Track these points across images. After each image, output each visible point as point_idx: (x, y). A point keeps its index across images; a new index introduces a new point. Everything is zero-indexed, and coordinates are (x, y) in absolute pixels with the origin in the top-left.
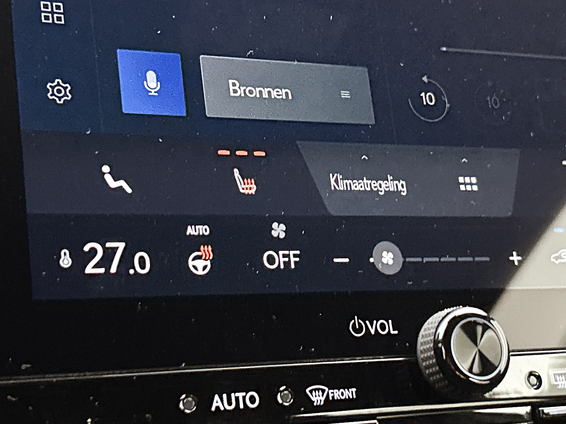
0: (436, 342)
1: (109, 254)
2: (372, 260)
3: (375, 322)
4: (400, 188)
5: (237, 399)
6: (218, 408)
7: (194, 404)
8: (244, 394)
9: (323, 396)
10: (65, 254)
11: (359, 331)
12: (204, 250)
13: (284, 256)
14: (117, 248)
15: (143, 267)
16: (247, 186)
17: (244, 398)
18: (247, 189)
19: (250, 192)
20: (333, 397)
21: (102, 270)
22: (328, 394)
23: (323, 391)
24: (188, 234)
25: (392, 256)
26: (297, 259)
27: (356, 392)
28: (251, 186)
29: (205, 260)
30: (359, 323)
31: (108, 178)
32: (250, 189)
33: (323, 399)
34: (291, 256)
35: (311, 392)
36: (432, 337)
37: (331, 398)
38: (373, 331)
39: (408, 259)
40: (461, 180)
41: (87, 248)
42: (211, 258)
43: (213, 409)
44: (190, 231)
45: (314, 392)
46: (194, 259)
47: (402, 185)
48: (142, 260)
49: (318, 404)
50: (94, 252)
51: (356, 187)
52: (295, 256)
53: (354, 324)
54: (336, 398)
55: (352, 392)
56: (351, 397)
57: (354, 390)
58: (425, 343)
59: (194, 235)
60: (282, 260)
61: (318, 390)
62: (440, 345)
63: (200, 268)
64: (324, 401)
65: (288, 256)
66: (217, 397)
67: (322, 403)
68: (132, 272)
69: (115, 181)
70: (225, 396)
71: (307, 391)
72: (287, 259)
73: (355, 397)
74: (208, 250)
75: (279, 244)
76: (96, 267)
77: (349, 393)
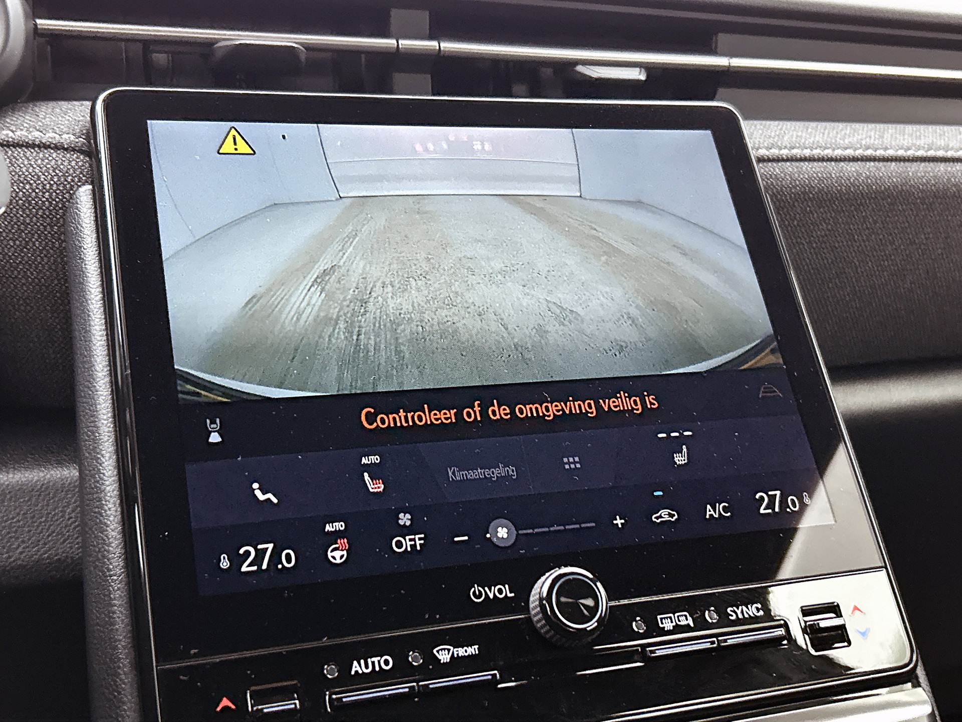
0: (541, 599)
1: (260, 554)
2: (488, 536)
3: (493, 588)
4: (511, 473)
5: (373, 663)
6: (356, 672)
7: (336, 670)
8: (379, 658)
9: (448, 654)
10: (224, 558)
11: (480, 596)
12: (341, 543)
13: (410, 540)
14: (267, 549)
15: (289, 561)
16: (376, 486)
17: (379, 662)
18: (376, 488)
19: (379, 490)
20: (458, 654)
21: (255, 568)
22: (453, 652)
23: (449, 650)
24: (326, 530)
25: (506, 531)
26: (422, 542)
27: (478, 648)
28: (379, 485)
29: (342, 550)
30: (479, 590)
31: (258, 493)
32: (379, 488)
33: (449, 657)
34: (417, 539)
35: (438, 652)
36: (538, 596)
37: (456, 656)
38: (491, 596)
39: (520, 532)
40: (565, 460)
41: (241, 551)
42: (347, 548)
43: (353, 673)
44: (328, 528)
45: (440, 651)
46: (332, 551)
47: (513, 471)
48: (288, 556)
49: (445, 661)
50: (248, 553)
51: (471, 476)
52: (420, 539)
53: (475, 591)
54: (460, 655)
55: (475, 649)
56: (474, 653)
57: (476, 647)
58: (534, 601)
59: (331, 531)
60: (409, 543)
61: (445, 649)
62: (544, 602)
63: (338, 558)
64: (451, 659)
65: (414, 540)
66: (355, 663)
67: (448, 660)
68: (280, 566)
69: (264, 494)
70: (362, 662)
71: (435, 651)
72: (413, 543)
73: (477, 652)
74: (344, 543)
75: (405, 531)
76: (249, 565)
77: (472, 650)
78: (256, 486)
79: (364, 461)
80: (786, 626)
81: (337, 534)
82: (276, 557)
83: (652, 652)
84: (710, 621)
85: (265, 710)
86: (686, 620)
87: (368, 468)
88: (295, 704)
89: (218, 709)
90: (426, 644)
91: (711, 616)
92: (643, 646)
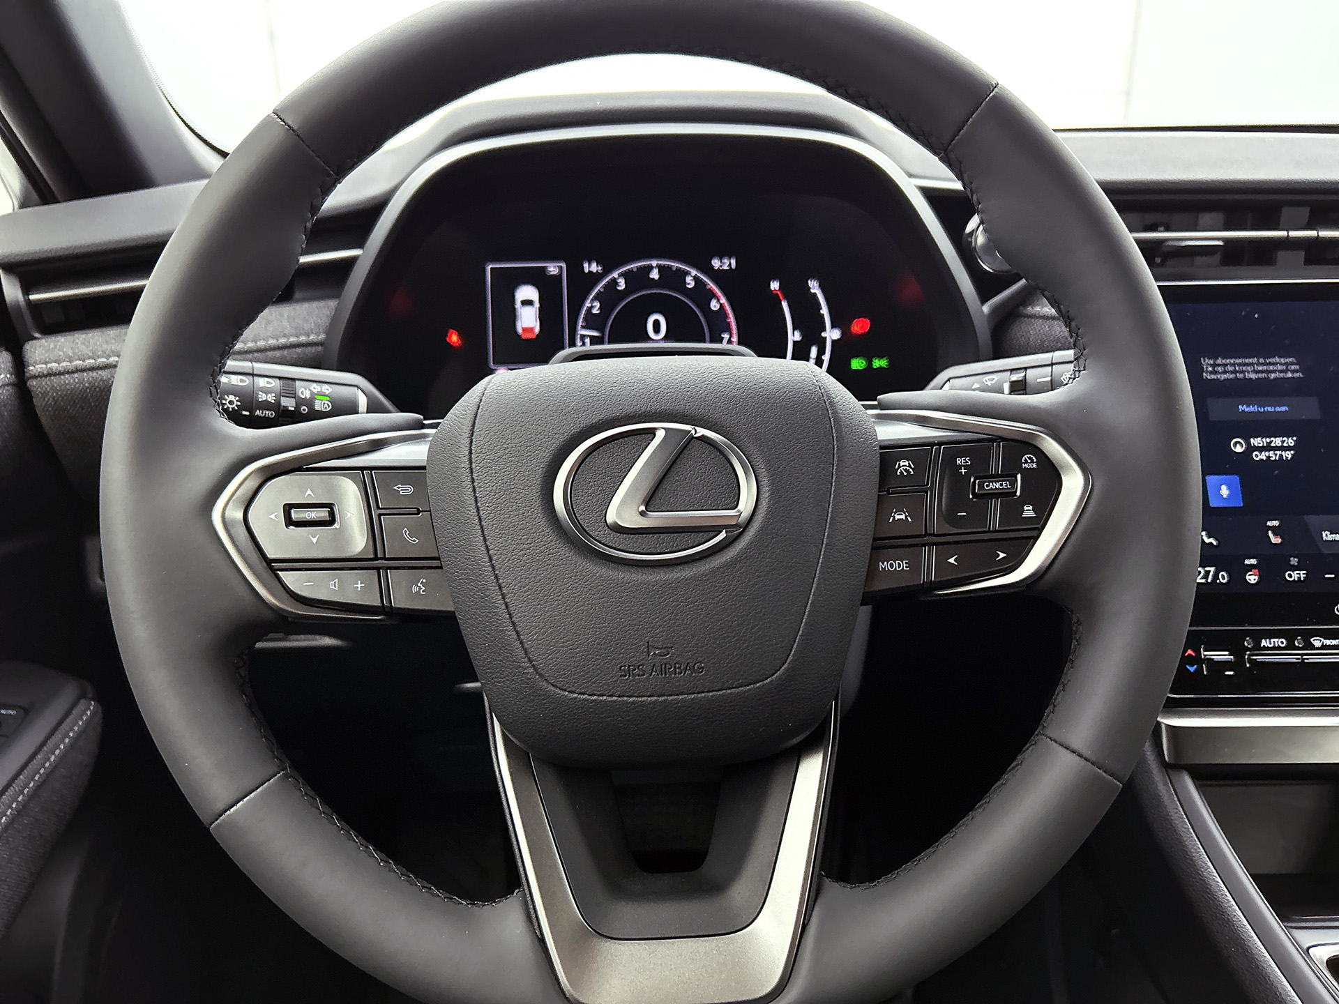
1: (1207, 573)
5: (1274, 642)
6: (1264, 645)
7: (1252, 643)
8: (1277, 640)
9: (1320, 643)
12: (1254, 571)
13: (1297, 574)
14: (1210, 571)
15: (1224, 578)
17: (1278, 642)
18: (1276, 541)
19: (1278, 542)
20: (1326, 644)
21: (1204, 581)
22: (1323, 643)
23: (1321, 641)
24: (1245, 563)
26: (1305, 576)
28: (1278, 540)
29: (1255, 576)
31: (1205, 538)
34: (1302, 574)
35: (1314, 640)
42: (1258, 575)
44: (1247, 562)
46: (1249, 576)
48: (1223, 576)
49: (1318, 647)
59: (1248, 564)
60: (1296, 576)
61: (1317, 640)
64: (1321, 645)
65: (1299, 574)
68: (1218, 581)
69: (1208, 539)
70: (1267, 640)
71: (1312, 640)
74: (1256, 571)
75: (1294, 568)
76: (1202, 578)
77: (1335, 642)
78: (1204, 533)
79: (1269, 523)
81: (1251, 567)
82: (1216, 576)
87: (1273, 528)
90: (1307, 636)
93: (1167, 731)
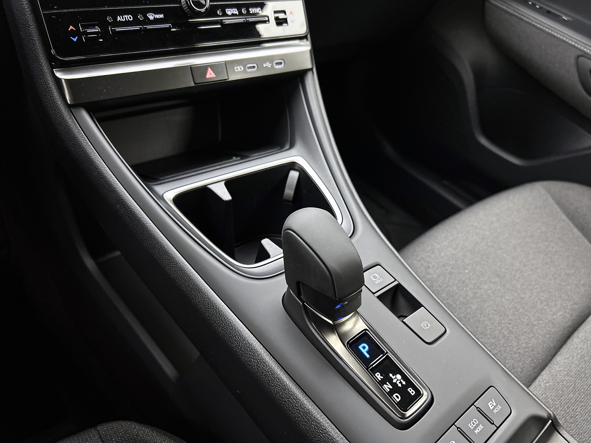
5: (125, 17)
7: (112, 19)
8: (127, 16)
22: (154, 17)
23: (153, 15)
33: (153, 18)
54: (157, 17)
57: (163, 15)
61: (151, 15)
66: (118, 17)
70: (121, 17)
71: (148, 15)
73: (163, 17)
77: (161, 16)
80: (268, 17)
83: (224, 22)
84: (244, 13)
85: (88, 31)
86: (235, 11)
88: (99, 30)
89: (69, 30)
90: (144, 12)
91: (244, 11)
92: (221, 20)
93: (65, 82)
